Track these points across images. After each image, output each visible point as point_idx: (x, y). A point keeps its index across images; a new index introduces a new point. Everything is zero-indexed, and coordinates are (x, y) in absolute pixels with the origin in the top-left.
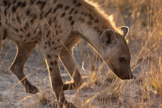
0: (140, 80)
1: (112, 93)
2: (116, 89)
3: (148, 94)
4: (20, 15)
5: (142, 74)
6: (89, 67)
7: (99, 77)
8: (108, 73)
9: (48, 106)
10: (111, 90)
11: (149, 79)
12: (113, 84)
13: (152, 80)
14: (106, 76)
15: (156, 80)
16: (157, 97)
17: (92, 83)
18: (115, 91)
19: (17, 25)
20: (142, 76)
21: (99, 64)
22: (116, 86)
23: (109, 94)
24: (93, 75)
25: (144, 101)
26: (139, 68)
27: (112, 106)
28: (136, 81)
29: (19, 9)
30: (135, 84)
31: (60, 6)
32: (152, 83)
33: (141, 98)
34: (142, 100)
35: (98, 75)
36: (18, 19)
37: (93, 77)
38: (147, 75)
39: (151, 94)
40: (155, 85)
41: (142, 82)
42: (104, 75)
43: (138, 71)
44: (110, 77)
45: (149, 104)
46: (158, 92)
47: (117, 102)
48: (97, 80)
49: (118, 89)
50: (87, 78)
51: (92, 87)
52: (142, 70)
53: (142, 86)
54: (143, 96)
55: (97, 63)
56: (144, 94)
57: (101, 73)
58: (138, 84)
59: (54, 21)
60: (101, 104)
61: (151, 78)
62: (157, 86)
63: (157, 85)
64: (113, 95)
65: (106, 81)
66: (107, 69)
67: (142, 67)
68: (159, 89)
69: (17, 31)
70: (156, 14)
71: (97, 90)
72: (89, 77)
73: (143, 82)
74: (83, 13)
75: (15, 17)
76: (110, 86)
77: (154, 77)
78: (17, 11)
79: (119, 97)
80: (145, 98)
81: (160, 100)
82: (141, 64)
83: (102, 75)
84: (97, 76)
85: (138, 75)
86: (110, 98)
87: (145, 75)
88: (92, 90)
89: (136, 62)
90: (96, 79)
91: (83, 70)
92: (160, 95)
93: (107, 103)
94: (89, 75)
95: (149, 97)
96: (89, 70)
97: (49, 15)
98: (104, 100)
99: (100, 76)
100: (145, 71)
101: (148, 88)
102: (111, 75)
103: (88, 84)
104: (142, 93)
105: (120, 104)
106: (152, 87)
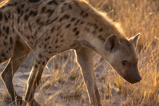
0: (103, 78)
1: (75, 91)
2: (79, 87)
3: (110, 92)
4: (31, 23)
5: (105, 72)
6: (53, 66)
7: (63, 76)
8: (71, 72)
9: (12, 104)
10: (74, 88)
11: (111, 77)
12: (76, 82)
13: (114, 78)
14: (69, 74)
15: (118, 78)
16: (119, 94)
17: (56, 81)
18: (78, 88)
19: (28, 32)
20: (104, 74)
21: (63, 63)
22: (79, 84)
23: (72, 91)
24: (56, 74)
25: (107, 99)
26: (102, 67)
27: (75, 104)
28: (98, 79)
29: (31, 17)
30: (98, 82)
31: (67, 17)
32: (114, 80)
33: (103, 96)
34: (105, 98)
35: (62, 74)
36: (30, 27)
37: (57, 75)
38: (110, 73)
39: (113, 91)
40: (118, 83)
41: (104, 80)
42: (68, 73)
43: (101, 69)
44: (74, 75)
45: (112, 102)
46: (120, 89)
47: (80, 99)
48: (60, 79)
49: (81, 87)
50: (51, 76)
51: (55, 85)
52: (104, 68)
53: (104, 83)
54: (106, 93)
55: (61, 62)
56: (107, 91)
57: (64, 72)
58: (101, 82)
59: (58, 30)
60: (64, 102)
61: (113, 76)
62: (119, 84)
63: (119, 82)
64: (76, 93)
65: (69, 79)
66: (70, 68)
67: (104, 65)
68: (121, 86)
69: (28, 38)
70: (118, 13)
71: (60, 88)
72: (53, 75)
73: (106, 80)
74: (88, 24)
75: (27, 25)
76: (73, 84)
77: (116, 75)
78: (29, 19)
79: (82, 95)
80: (107, 95)
81: (122, 98)
82: (103, 62)
83: (65, 73)
84: (60, 74)
85: (101, 73)
86: (73, 96)
87: (107, 73)
88: (56, 89)
89: (99, 60)
90: (60, 77)
91: (47, 69)
92: (121, 92)
93: (70, 101)
94: (53, 74)
95: (111, 95)
96: (53, 68)
97: (54, 22)
98: (67, 98)
99: (63, 74)
100: (108, 69)
101: (110, 86)
102: (74, 74)
103: (51, 82)
104: (105, 91)
105: (83, 101)
106: (114, 85)
